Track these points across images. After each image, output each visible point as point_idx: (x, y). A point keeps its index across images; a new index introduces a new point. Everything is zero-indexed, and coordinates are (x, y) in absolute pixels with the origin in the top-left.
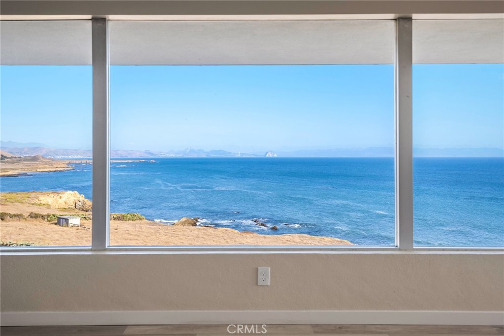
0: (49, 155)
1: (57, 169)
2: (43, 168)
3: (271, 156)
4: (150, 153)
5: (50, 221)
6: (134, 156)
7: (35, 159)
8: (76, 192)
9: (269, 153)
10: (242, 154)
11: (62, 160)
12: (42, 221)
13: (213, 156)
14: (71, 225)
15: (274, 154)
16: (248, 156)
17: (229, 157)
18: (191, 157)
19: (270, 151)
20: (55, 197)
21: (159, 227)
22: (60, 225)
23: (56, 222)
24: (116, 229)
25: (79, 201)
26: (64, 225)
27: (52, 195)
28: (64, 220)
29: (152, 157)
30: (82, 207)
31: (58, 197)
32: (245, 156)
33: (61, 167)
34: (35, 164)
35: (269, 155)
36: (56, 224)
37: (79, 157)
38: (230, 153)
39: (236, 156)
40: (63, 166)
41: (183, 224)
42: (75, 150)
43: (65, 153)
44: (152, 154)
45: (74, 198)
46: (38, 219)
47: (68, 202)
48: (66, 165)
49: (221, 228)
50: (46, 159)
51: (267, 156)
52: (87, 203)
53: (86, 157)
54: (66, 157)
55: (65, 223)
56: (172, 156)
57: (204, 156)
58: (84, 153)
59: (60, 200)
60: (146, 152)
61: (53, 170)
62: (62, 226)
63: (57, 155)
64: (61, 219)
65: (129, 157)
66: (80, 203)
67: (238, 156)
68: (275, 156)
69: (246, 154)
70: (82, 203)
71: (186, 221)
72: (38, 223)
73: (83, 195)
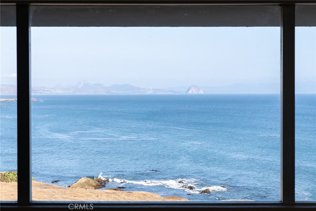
3: (195, 93)
9: (193, 88)
10: (156, 90)
13: (116, 92)
15: (199, 90)
16: (164, 93)
17: (138, 93)
18: (85, 94)
19: (194, 86)
21: (54, 190)
32: (158, 93)
35: (193, 92)
38: (139, 88)
41: (84, 186)
49: (137, 192)
51: (190, 92)
56: (60, 92)
57: (103, 93)
67: (150, 93)
68: (201, 92)
69: (161, 90)
71: (86, 182)
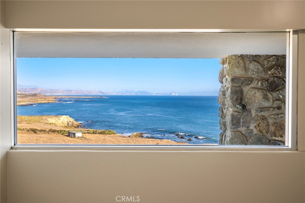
0: (42, 93)
1: (49, 102)
2: (41, 101)
3: (174, 95)
4: (102, 92)
5: (62, 134)
6: (92, 94)
7: (35, 95)
8: (68, 116)
9: (173, 93)
10: (157, 93)
11: (51, 96)
12: (58, 134)
13: (139, 94)
14: (77, 137)
15: (176, 94)
16: (161, 95)
17: (149, 95)
18: (126, 95)
19: (174, 92)
20: (56, 119)
22: (70, 137)
23: (67, 134)
24: (104, 140)
25: (70, 122)
26: (73, 137)
27: (54, 118)
28: (72, 134)
29: (103, 95)
30: (72, 125)
31: (58, 119)
32: (158, 95)
33: (51, 100)
34: (35, 98)
35: (173, 94)
36: (67, 136)
37: (60, 94)
38: (150, 93)
39: (153, 95)
40: (52, 99)
41: (136, 136)
42: (57, 90)
43: (51, 92)
44: (103, 93)
45: (67, 120)
46: (55, 133)
47: (64, 122)
48: (54, 99)
50: (41, 95)
51: (172, 95)
52: (75, 123)
53: (64, 94)
54: (52, 94)
55: (73, 136)
56: (115, 94)
57: (133, 94)
58: (62, 92)
59: (59, 121)
60: (99, 92)
61: (47, 102)
62: (72, 137)
63: (47, 93)
64: (71, 134)
65: (90, 95)
66: (70, 123)
67: (155, 95)
68: (177, 95)
69: (159, 93)
70: (72, 123)
71: (136, 135)
72: (56, 135)
73: (72, 118)
